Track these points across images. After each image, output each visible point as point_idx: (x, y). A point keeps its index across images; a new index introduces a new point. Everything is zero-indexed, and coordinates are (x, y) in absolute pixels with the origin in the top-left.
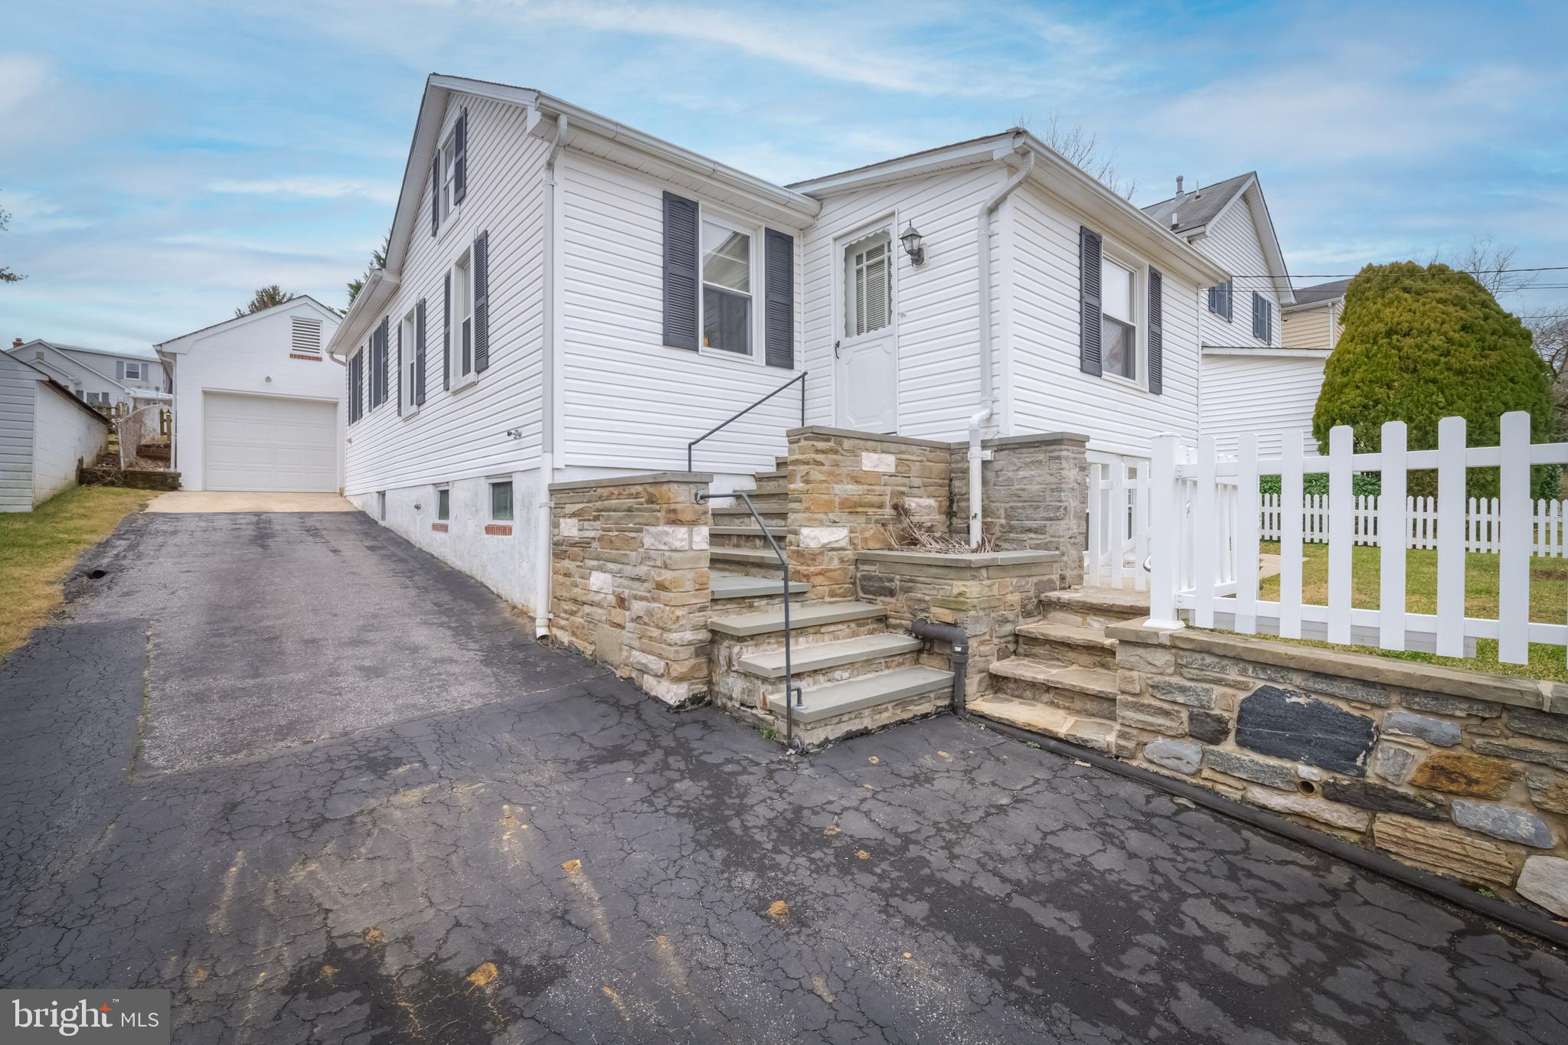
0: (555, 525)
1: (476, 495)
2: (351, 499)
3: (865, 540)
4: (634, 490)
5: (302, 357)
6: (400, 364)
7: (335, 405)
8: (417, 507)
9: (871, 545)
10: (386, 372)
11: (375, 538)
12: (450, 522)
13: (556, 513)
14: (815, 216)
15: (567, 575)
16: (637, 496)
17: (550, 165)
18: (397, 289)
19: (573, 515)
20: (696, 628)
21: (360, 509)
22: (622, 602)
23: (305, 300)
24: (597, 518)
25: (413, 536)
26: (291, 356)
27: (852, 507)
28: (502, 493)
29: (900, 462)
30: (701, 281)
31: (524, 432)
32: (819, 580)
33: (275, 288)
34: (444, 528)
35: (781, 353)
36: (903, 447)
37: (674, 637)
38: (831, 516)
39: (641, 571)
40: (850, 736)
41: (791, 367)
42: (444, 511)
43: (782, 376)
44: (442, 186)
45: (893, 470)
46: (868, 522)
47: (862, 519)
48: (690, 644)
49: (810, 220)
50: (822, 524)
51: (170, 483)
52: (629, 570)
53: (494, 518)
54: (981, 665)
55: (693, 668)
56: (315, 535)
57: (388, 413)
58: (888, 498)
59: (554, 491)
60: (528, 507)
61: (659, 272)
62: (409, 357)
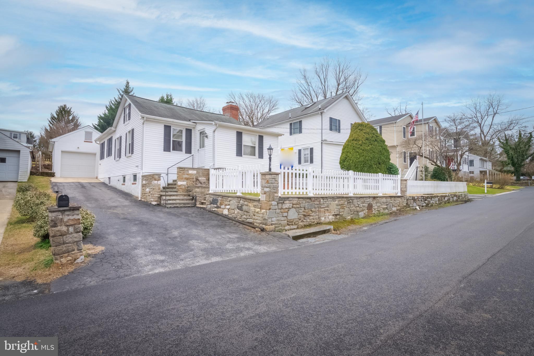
0: (142, 182)
1: (131, 177)
2: (100, 180)
3: (190, 184)
4: (151, 176)
5: (87, 142)
6: (115, 148)
7: (95, 154)
8: (118, 180)
9: (191, 185)
10: (111, 149)
11: (108, 188)
12: (126, 183)
13: (142, 180)
14: (195, 126)
15: (144, 190)
16: (151, 177)
17: (143, 124)
18: (115, 131)
19: (145, 180)
20: (158, 195)
21: (103, 182)
22: (150, 192)
23: (89, 127)
24: (147, 180)
25: (117, 187)
26: (84, 141)
27: (187, 179)
28: (135, 177)
29: (197, 172)
30: (172, 139)
31: (139, 166)
32: (180, 190)
33: (65, 105)
34: (124, 184)
35: (189, 151)
36: (198, 170)
37: (155, 195)
38: (183, 180)
39: (152, 187)
40: (175, 207)
41: (191, 153)
42: (124, 181)
43: (189, 155)
44: (126, 114)
45: (196, 173)
46: (191, 181)
47: (189, 181)
48: (157, 197)
49: (194, 127)
50: (181, 181)
51: (53, 175)
52: (151, 187)
53: (134, 181)
54: (200, 201)
55: (157, 200)
56: (94, 187)
57: (112, 159)
58: (195, 178)
59: (142, 176)
60: (139, 179)
61: (163, 139)
62: (118, 147)
